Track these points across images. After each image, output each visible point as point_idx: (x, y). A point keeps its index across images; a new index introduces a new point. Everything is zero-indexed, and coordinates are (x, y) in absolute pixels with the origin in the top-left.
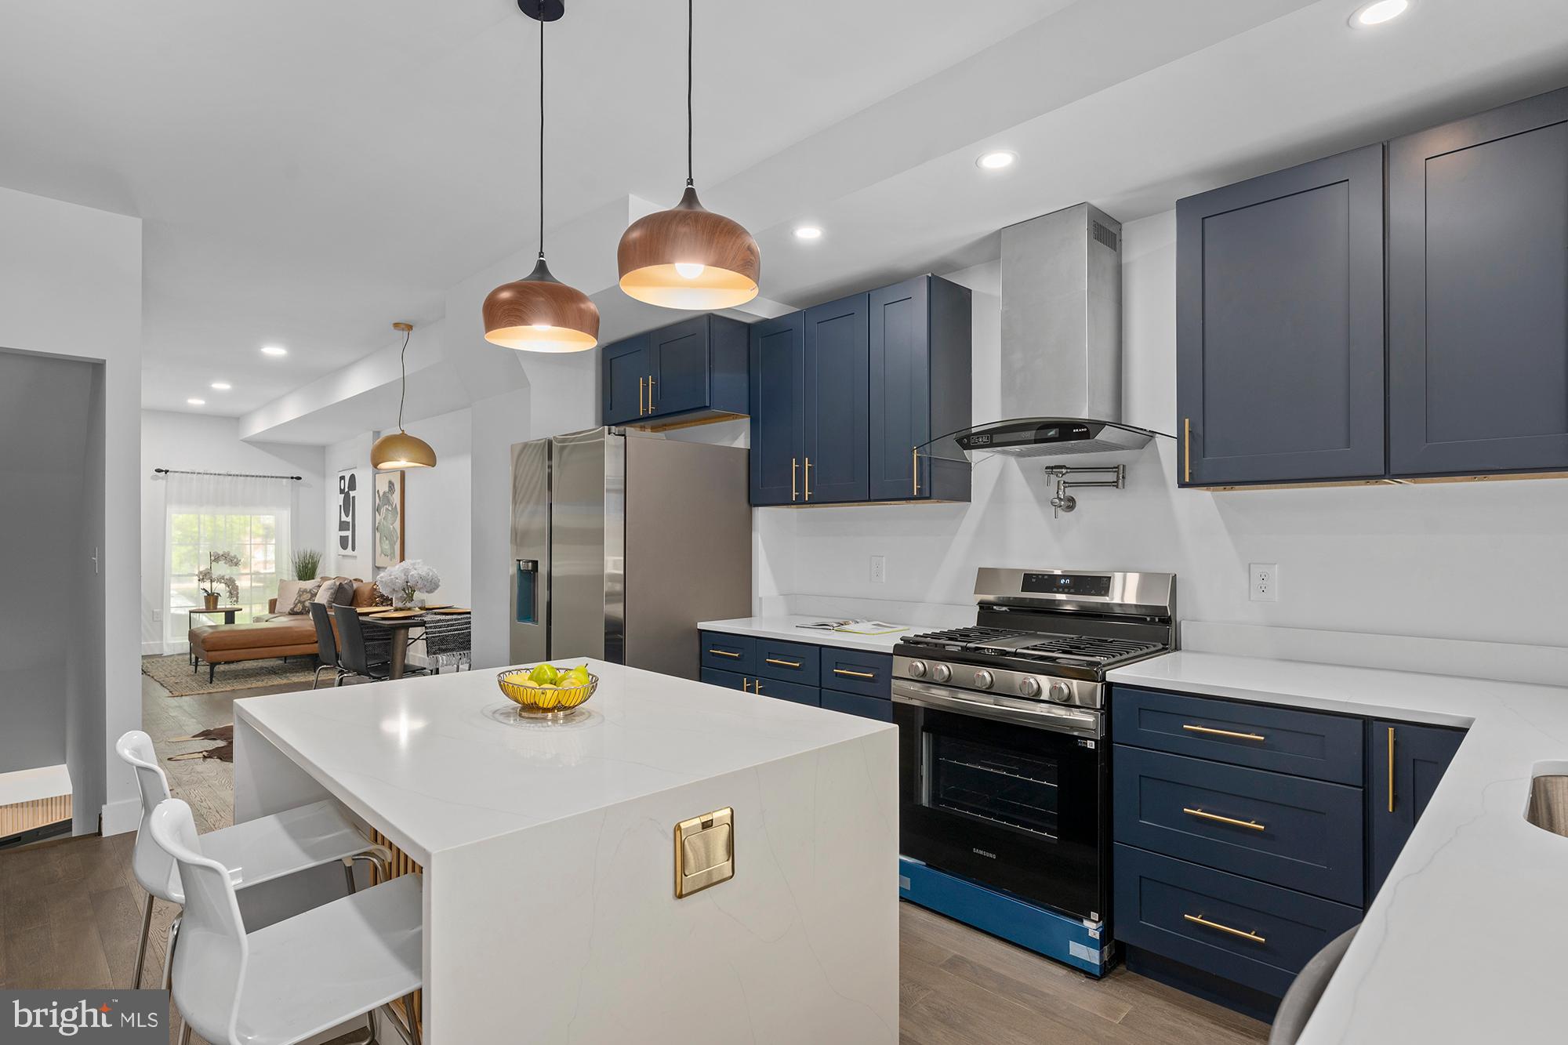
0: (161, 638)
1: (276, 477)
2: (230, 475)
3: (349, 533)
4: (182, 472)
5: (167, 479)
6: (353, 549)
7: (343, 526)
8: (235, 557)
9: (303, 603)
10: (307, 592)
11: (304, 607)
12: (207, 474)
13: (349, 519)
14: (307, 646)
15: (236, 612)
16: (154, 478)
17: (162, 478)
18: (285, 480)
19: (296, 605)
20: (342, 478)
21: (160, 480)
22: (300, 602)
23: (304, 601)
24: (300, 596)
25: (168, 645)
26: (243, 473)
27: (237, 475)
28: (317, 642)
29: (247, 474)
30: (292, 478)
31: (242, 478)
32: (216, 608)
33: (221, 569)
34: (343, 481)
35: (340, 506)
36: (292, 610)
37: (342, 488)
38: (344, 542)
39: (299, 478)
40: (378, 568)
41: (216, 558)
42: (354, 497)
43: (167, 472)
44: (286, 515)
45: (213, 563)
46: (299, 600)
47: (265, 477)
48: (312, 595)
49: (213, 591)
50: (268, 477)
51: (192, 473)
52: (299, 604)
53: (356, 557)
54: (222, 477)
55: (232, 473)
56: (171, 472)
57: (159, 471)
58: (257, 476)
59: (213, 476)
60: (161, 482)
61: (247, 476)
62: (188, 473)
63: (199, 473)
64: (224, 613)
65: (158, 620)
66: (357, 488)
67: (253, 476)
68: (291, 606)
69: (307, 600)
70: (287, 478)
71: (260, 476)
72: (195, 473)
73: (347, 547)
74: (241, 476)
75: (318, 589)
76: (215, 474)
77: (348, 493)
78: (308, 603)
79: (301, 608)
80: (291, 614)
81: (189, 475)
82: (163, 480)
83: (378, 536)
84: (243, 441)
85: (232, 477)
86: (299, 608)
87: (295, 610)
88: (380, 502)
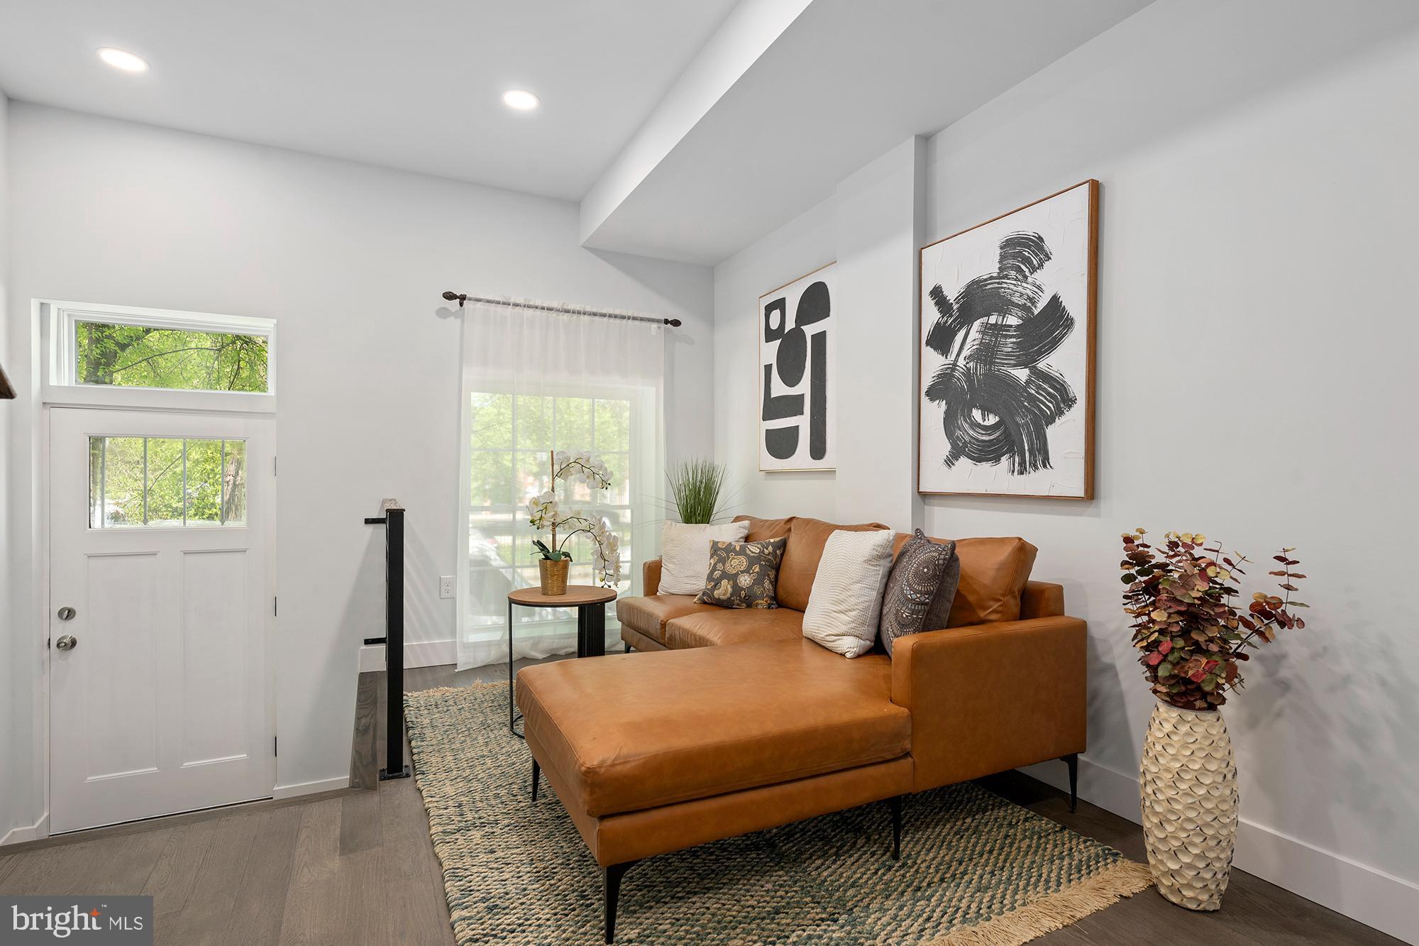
0: (453, 633)
1: (642, 319)
2: (567, 311)
3: (800, 421)
4: (488, 301)
5: (463, 315)
6: (818, 450)
7: (774, 408)
8: (602, 467)
9: (733, 578)
10: (737, 553)
11: (736, 589)
12: (529, 307)
13: (804, 387)
14: (882, 769)
15: (606, 604)
16: (443, 313)
17: (456, 315)
18: (655, 326)
19: (715, 583)
20: (780, 304)
21: (452, 318)
22: (725, 575)
23: (736, 575)
24: (721, 561)
25: (466, 646)
26: (588, 309)
27: (579, 313)
28: (907, 754)
29: (595, 310)
30: (666, 322)
31: (586, 318)
32: (563, 589)
34: (776, 313)
35: (768, 368)
36: (707, 593)
37: (774, 325)
38: (781, 444)
39: (676, 323)
40: (926, 497)
41: (562, 468)
42: (820, 339)
43: (463, 298)
45: (558, 480)
46: (723, 572)
47: (623, 317)
48: (752, 561)
49: (558, 548)
50: (629, 318)
51: (504, 304)
52: (725, 582)
53: (831, 472)
54: (553, 315)
55: (571, 307)
56: (470, 299)
57: (449, 296)
58: (610, 316)
59: (538, 312)
60: (454, 323)
61: (595, 314)
62: (498, 303)
63: (516, 305)
64: (577, 607)
65: (448, 595)
66: (831, 313)
67: (604, 315)
68: (701, 584)
69: (742, 572)
70: (658, 321)
71: (616, 317)
72: (509, 304)
73: (794, 453)
74: (584, 314)
75: (759, 546)
76: (543, 308)
77: (798, 334)
78: (745, 580)
79: (730, 589)
80: (705, 603)
81: (500, 308)
82: (456, 318)
83: (935, 412)
84: (585, 248)
85: (570, 314)
86: (723, 591)
87: (715, 596)
88: (951, 316)
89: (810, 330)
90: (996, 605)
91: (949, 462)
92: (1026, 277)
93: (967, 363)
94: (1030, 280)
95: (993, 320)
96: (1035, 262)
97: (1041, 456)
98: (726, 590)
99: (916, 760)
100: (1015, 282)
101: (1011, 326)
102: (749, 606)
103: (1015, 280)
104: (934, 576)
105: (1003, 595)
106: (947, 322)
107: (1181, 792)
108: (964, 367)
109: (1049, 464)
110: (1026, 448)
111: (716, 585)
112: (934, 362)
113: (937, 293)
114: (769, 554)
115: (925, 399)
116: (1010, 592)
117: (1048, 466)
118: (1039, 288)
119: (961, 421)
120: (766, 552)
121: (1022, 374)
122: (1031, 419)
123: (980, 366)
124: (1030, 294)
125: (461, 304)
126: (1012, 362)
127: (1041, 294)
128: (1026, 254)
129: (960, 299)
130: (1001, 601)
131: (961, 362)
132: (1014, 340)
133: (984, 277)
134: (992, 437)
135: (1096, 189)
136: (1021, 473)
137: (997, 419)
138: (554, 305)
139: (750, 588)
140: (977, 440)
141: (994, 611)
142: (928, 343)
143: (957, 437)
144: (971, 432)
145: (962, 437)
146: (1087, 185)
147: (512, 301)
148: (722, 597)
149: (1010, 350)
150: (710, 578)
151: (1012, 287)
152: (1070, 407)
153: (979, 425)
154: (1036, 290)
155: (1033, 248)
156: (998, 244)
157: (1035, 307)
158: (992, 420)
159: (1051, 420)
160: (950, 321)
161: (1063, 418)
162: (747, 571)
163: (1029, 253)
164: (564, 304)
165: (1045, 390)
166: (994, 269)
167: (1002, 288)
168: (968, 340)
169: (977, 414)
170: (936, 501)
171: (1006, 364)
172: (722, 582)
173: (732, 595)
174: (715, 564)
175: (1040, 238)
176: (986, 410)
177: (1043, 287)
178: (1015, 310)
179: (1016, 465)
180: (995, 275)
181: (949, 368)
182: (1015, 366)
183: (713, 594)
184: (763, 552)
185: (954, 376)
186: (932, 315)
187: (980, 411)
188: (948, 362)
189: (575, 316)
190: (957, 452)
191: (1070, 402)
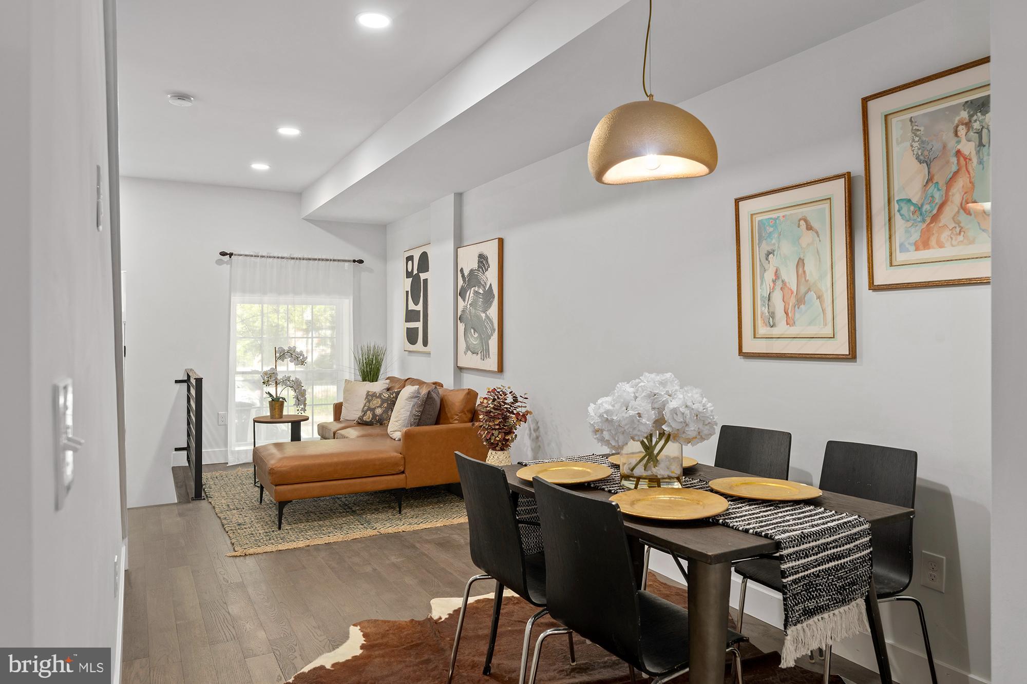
0: (226, 445)
1: (339, 261)
2: (293, 258)
3: (419, 325)
4: (246, 255)
5: (231, 262)
6: (425, 343)
7: (411, 316)
8: (301, 354)
9: (373, 410)
10: (377, 397)
11: (374, 415)
12: (270, 257)
13: (420, 307)
14: (391, 477)
15: (301, 422)
16: (219, 262)
17: (227, 263)
18: (347, 264)
19: (365, 413)
20: (410, 258)
21: (224, 264)
22: (369, 409)
23: (375, 408)
24: (369, 401)
25: (233, 452)
26: (306, 256)
27: (300, 259)
28: (403, 472)
29: (310, 257)
30: (354, 261)
31: (305, 261)
32: (281, 416)
33: (286, 368)
34: (410, 263)
35: (407, 292)
36: (361, 418)
37: (410, 270)
38: (412, 336)
39: (361, 262)
40: (461, 369)
41: (282, 355)
42: (426, 281)
43: (231, 255)
44: (347, 304)
45: (279, 361)
46: (369, 407)
47: (327, 260)
48: (383, 401)
49: (278, 396)
50: (331, 260)
51: (255, 256)
52: (369, 412)
53: (429, 354)
54: (285, 260)
55: (295, 256)
56: (235, 255)
57: (223, 254)
58: (319, 260)
59: (276, 260)
60: (226, 267)
62: (252, 256)
63: (262, 257)
64: (290, 424)
65: (223, 423)
66: (430, 269)
67: (315, 259)
68: (360, 414)
69: (378, 407)
70: (349, 261)
71: (323, 260)
72: (258, 257)
73: (417, 342)
74: (303, 259)
75: (389, 393)
76: (278, 258)
77: (417, 276)
78: (379, 411)
79: (371, 416)
80: (359, 423)
81: (253, 258)
82: (227, 264)
83: (461, 327)
84: (304, 219)
85: (295, 260)
86: (368, 417)
87: (364, 420)
88: (466, 283)
89: (423, 276)
90: (456, 417)
91: (465, 353)
99: (407, 475)
102: (381, 424)
104: (422, 404)
105: (460, 413)
111: (365, 414)
114: (393, 398)
116: (463, 412)
120: (392, 396)
121: (483, 315)
125: (230, 257)
130: (458, 415)
135: (501, 242)
138: (285, 255)
139: (381, 415)
141: (456, 420)
146: (497, 240)
147: (260, 254)
148: (368, 420)
150: (363, 411)
162: (380, 406)
164: (291, 255)
168: (470, 297)
170: (465, 371)
173: (372, 419)
174: (366, 403)
184: (390, 397)
189: (298, 261)
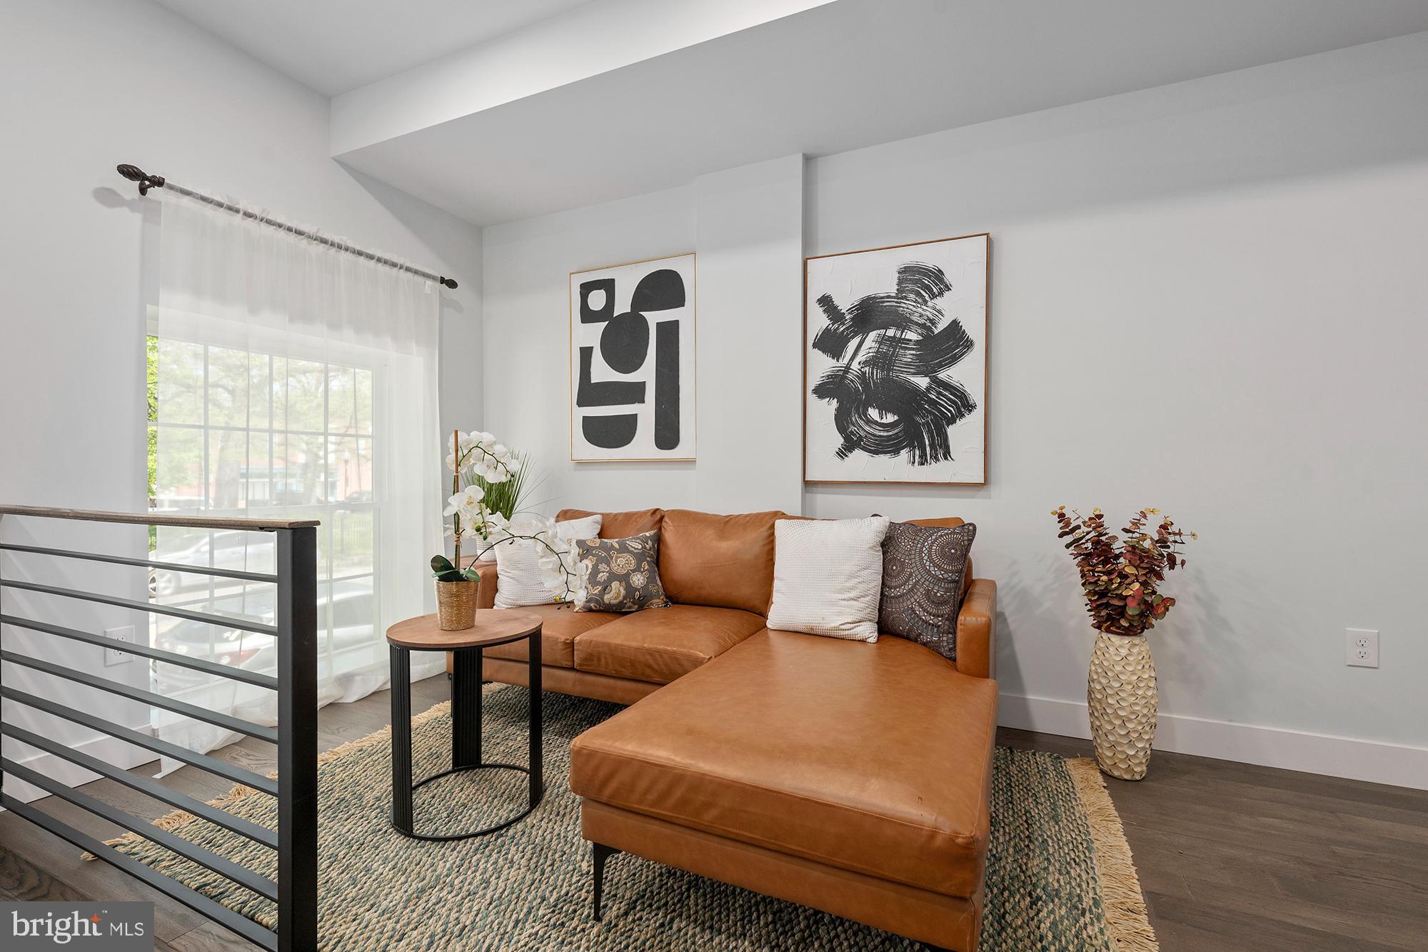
1: (416, 272)
2: (324, 241)
3: (638, 409)
4: (204, 199)
6: (670, 444)
7: (594, 393)
9: (625, 578)
10: (620, 552)
11: (630, 589)
12: (269, 222)
13: (646, 373)
18: (429, 282)
20: (597, 285)
21: (114, 206)
22: (613, 577)
23: (627, 576)
24: (604, 561)
27: (340, 247)
30: (443, 281)
31: (349, 255)
34: (598, 293)
36: (597, 600)
37: (597, 308)
38: (600, 431)
39: (452, 284)
40: (809, 486)
43: (153, 181)
46: (611, 573)
47: (394, 265)
50: (401, 267)
51: (230, 208)
52: (615, 585)
54: (303, 243)
55: (326, 237)
56: (165, 186)
57: (129, 172)
58: (379, 260)
59: (282, 233)
61: (360, 253)
62: (220, 205)
63: (248, 215)
66: (687, 302)
67: (371, 257)
69: (634, 571)
70: (434, 278)
71: (386, 262)
72: (237, 211)
73: (630, 442)
74: (345, 250)
75: (638, 541)
76: (290, 229)
77: (633, 318)
78: (638, 580)
79: (623, 592)
80: (590, 610)
82: (127, 210)
84: (336, 160)
85: (327, 246)
86: (616, 593)
87: (606, 601)
88: (843, 324)
89: (653, 318)
91: (842, 454)
92: (926, 302)
93: (862, 367)
94: (929, 304)
95: (891, 332)
96: (935, 290)
97: (942, 449)
98: (619, 593)
100: (915, 304)
101: (911, 340)
102: (644, 607)
103: (915, 302)
104: (962, 555)
106: (838, 328)
107: (1139, 697)
108: (858, 371)
109: (950, 456)
110: (927, 443)
111: (605, 589)
112: (822, 365)
113: (826, 302)
114: (650, 550)
115: (812, 398)
117: (949, 458)
118: (939, 312)
119: (855, 418)
120: (647, 546)
121: (922, 382)
122: (931, 420)
123: (877, 371)
124: (930, 315)
125: (146, 191)
126: (912, 370)
127: (941, 317)
128: (926, 282)
129: (853, 311)
131: (855, 366)
132: (914, 352)
133: (882, 295)
134: (890, 433)
136: (922, 464)
137: (896, 418)
138: (303, 228)
139: (645, 587)
140: (874, 435)
142: (815, 346)
143: (852, 432)
144: (867, 428)
145: (857, 432)
146: (982, 237)
147: (242, 206)
148: (614, 602)
149: (910, 360)
151: (911, 307)
152: (970, 411)
153: (876, 423)
154: (937, 313)
155: (932, 278)
156: (897, 269)
157: (935, 327)
158: (890, 418)
159: (952, 421)
160: (842, 329)
161: (964, 420)
162: (638, 569)
163: (929, 282)
164: (318, 230)
165: (944, 396)
166: (893, 290)
167: (901, 307)
168: (863, 348)
169: (873, 413)
170: (820, 489)
171: (906, 372)
172: (613, 585)
173: (625, 598)
175: (940, 271)
176: (883, 409)
177: (943, 311)
178: (915, 327)
179: (917, 457)
180: (894, 295)
181: (840, 370)
182: (914, 374)
183: (603, 599)
184: (645, 548)
185: (846, 378)
186: (819, 321)
187: (877, 410)
188: (840, 365)
189: (333, 251)
190: (851, 444)
191: (970, 407)
